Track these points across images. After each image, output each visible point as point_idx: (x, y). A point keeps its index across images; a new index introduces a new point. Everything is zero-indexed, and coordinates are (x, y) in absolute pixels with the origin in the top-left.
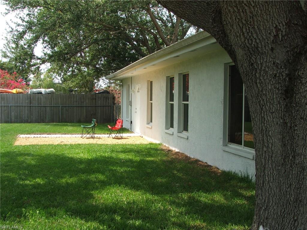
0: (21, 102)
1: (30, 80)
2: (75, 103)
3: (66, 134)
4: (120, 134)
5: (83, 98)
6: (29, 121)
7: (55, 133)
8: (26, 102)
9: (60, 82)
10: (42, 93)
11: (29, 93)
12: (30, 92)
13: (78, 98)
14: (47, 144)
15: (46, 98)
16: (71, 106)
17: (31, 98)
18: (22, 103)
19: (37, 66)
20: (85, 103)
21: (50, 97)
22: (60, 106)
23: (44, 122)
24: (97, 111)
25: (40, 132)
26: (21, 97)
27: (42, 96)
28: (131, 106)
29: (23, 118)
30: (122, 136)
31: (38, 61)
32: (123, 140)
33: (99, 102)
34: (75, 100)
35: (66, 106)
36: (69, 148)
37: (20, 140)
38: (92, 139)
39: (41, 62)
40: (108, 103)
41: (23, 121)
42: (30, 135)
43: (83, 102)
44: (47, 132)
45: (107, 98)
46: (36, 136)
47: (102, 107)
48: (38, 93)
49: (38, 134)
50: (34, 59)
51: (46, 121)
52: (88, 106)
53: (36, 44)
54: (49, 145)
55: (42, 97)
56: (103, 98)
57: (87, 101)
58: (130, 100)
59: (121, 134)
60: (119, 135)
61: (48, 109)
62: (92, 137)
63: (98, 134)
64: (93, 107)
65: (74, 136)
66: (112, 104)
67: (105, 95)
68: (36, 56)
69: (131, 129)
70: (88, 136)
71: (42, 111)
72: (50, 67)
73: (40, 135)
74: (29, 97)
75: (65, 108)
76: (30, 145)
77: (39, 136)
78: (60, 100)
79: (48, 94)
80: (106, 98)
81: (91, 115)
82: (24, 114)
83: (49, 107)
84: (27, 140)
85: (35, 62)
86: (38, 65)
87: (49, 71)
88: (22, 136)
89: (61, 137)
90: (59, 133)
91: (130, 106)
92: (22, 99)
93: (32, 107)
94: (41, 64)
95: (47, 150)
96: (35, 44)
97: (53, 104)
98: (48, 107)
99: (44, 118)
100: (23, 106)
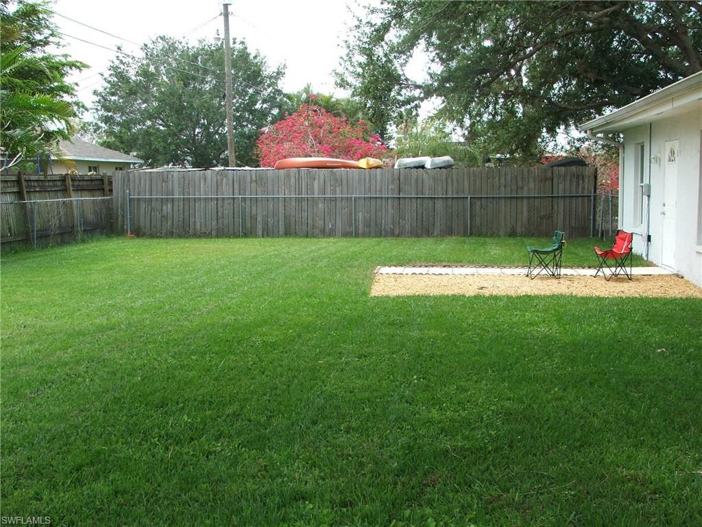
0: (378, 187)
1: (390, 138)
2: (503, 188)
3: (486, 267)
4: (623, 268)
5: (523, 178)
6: (397, 232)
7: (459, 263)
8: (390, 188)
9: (462, 140)
10: (426, 166)
11: (396, 167)
12: (399, 166)
13: (509, 178)
14: (450, 293)
15: (434, 179)
16: (493, 198)
17: (402, 178)
18: (381, 191)
19: (413, 105)
20: (526, 188)
21: (444, 174)
22: (467, 198)
23: (430, 234)
24: (555, 208)
25: (426, 260)
26: (379, 177)
27: (427, 173)
28: (649, 196)
29: (383, 227)
30: (629, 273)
31: (417, 93)
32: (631, 284)
33: (561, 186)
34: (503, 181)
35: (481, 198)
36: (506, 307)
37: (381, 280)
38: (555, 281)
39: (422, 95)
40: (583, 188)
41: (383, 233)
42: (403, 268)
43: (522, 188)
44: (442, 261)
45: (580, 177)
46: (417, 270)
47: (568, 200)
48: (417, 167)
49: (420, 267)
50: (408, 87)
51: (435, 232)
52: (535, 197)
53: (411, 51)
54: (455, 298)
55: (425, 175)
56: (571, 176)
57: (532, 185)
58: (646, 181)
59: (628, 269)
60: (622, 272)
61: (439, 205)
62: (553, 275)
63: (566, 267)
64: (547, 199)
65: (508, 271)
66: (593, 191)
67: (574, 168)
68: (411, 82)
69: (647, 255)
70: (544, 272)
71: (426, 209)
72: (443, 105)
73: (427, 268)
74: (396, 177)
75: (478, 203)
76: (408, 297)
77: (424, 270)
78: (466, 184)
79: (440, 168)
80: (578, 176)
81: (541, 218)
82: (385, 217)
83: (441, 200)
84: (399, 280)
85: (408, 94)
86: (415, 102)
87: (441, 114)
88: (385, 270)
89: (476, 274)
90: (471, 263)
91: (645, 198)
92: (381, 180)
93: (402, 201)
94: (422, 99)
95: (453, 313)
96: (409, 54)
97: (450, 192)
98: (439, 201)
99: (430, 226)
100: (382, 197)
